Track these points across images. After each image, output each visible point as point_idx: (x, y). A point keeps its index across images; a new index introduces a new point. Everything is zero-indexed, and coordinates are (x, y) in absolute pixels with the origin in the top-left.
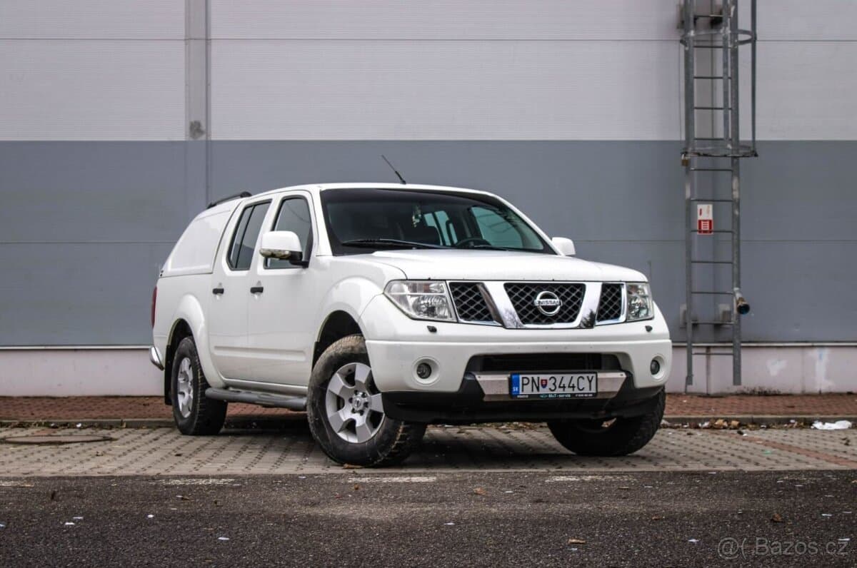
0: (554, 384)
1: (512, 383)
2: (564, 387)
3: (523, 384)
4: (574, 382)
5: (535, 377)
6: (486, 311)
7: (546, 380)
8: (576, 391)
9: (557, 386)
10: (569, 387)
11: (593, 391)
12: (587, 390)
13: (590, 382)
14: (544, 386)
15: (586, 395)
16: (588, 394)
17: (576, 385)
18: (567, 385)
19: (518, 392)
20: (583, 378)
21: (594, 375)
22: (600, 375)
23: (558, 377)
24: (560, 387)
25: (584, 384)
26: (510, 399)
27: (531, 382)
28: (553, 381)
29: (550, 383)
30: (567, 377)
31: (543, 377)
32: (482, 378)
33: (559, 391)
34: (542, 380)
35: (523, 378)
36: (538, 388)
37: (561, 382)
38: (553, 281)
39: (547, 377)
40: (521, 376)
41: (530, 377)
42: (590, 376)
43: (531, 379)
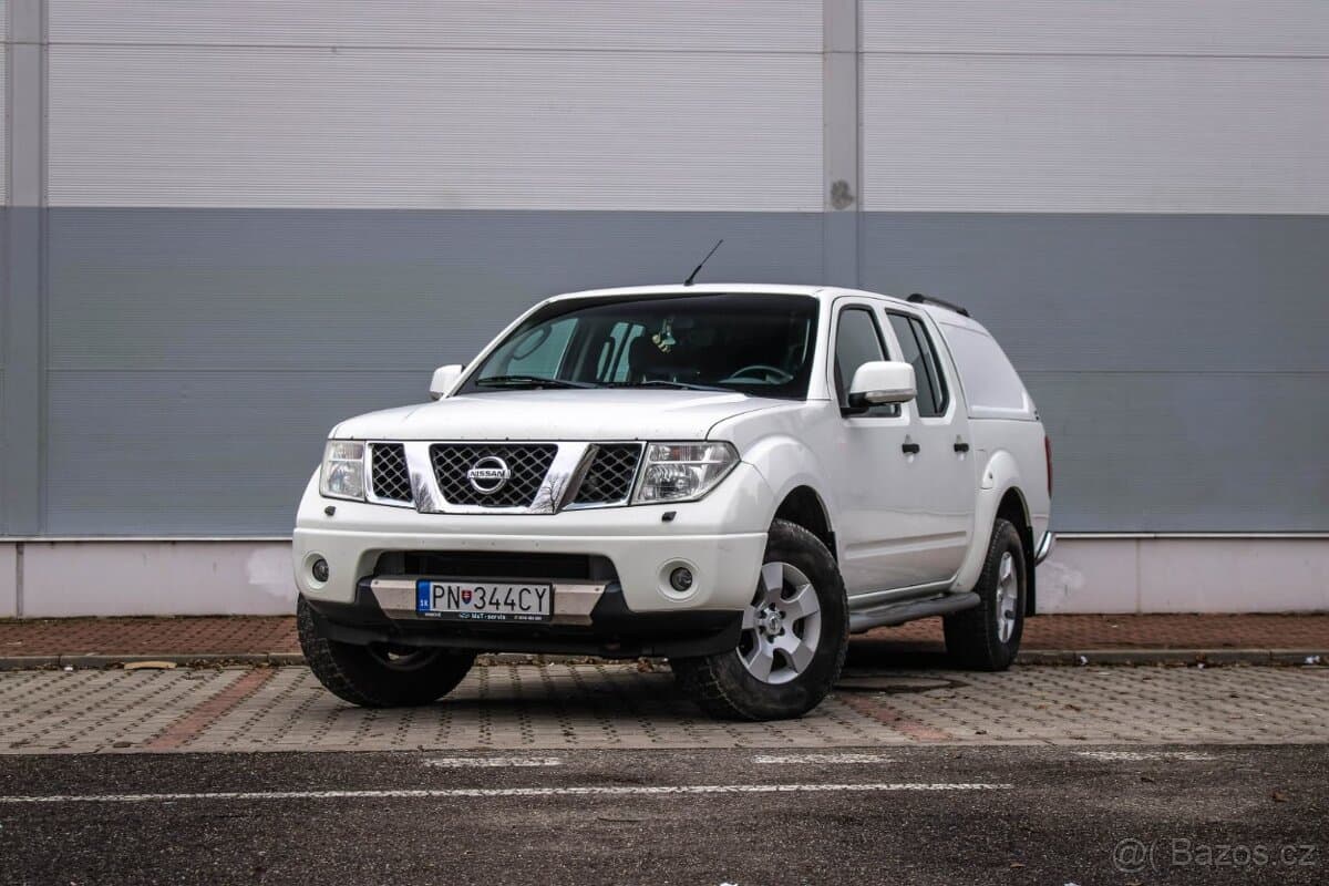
0: (482, 598)
1: (421, 594)
2: (497, 604)
3: (435, 597)
4: (514, 597)
5: (454, 586)
6: (406, 487)
7: (470, 593)
8: (517, 610)
9: (487, 603)
10: (506, 603)
11: (546, 611)
12: (534, 610)
13: (540, 597)
14: (467, 601)
15: (530, 618)
16: (534, 616)
17: (517, 602)
18: (502, 602)
19: (428, 607)
20: (529, 592)
21: (547, 588)
22: (560, 589)
23: (489, 588)
24: (491, 603)
25: (531, 600)
26: (416, 618)
27: (446, 592)
28: (480, 593)
29: (476, 599)
30: (502, 590)
31: (465, 586)
32: (379, 585)
33: (489, 609)
34: (464, 592)
35: (435, 587)
36: (457, 604)
37: (492, 598)
38: (507, 440)
39: (471, 587)
40: (432, 584)
41: (445, 585)
42: (541, 588)
43: (446, 589)
